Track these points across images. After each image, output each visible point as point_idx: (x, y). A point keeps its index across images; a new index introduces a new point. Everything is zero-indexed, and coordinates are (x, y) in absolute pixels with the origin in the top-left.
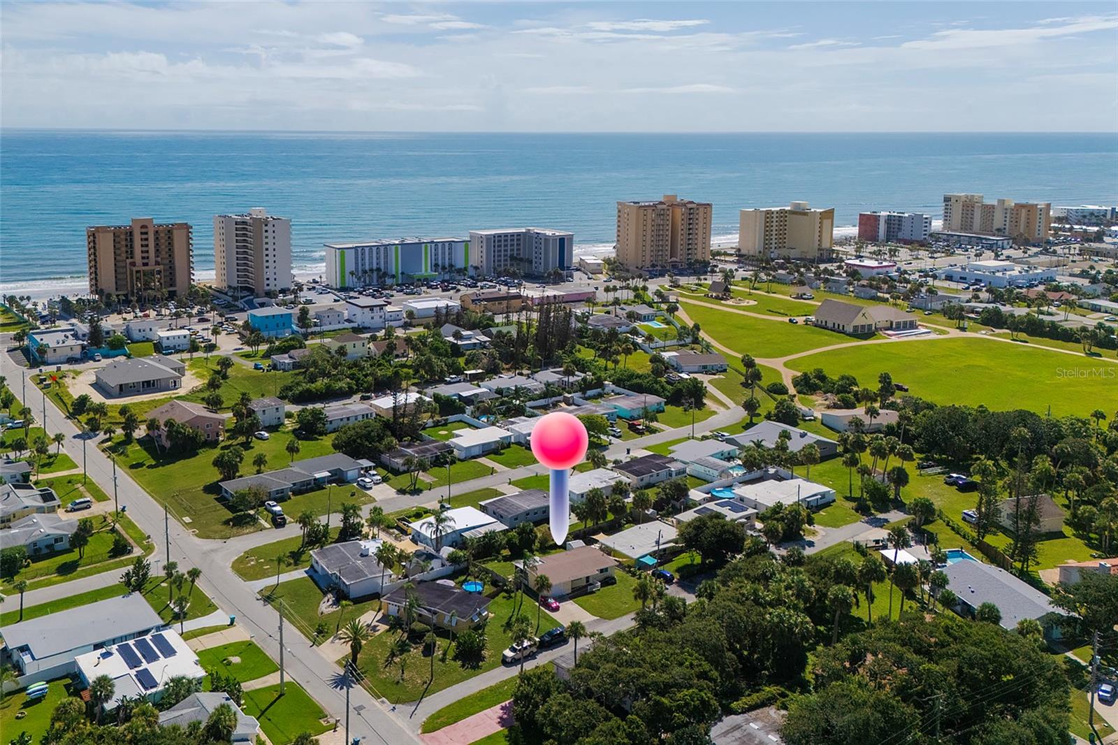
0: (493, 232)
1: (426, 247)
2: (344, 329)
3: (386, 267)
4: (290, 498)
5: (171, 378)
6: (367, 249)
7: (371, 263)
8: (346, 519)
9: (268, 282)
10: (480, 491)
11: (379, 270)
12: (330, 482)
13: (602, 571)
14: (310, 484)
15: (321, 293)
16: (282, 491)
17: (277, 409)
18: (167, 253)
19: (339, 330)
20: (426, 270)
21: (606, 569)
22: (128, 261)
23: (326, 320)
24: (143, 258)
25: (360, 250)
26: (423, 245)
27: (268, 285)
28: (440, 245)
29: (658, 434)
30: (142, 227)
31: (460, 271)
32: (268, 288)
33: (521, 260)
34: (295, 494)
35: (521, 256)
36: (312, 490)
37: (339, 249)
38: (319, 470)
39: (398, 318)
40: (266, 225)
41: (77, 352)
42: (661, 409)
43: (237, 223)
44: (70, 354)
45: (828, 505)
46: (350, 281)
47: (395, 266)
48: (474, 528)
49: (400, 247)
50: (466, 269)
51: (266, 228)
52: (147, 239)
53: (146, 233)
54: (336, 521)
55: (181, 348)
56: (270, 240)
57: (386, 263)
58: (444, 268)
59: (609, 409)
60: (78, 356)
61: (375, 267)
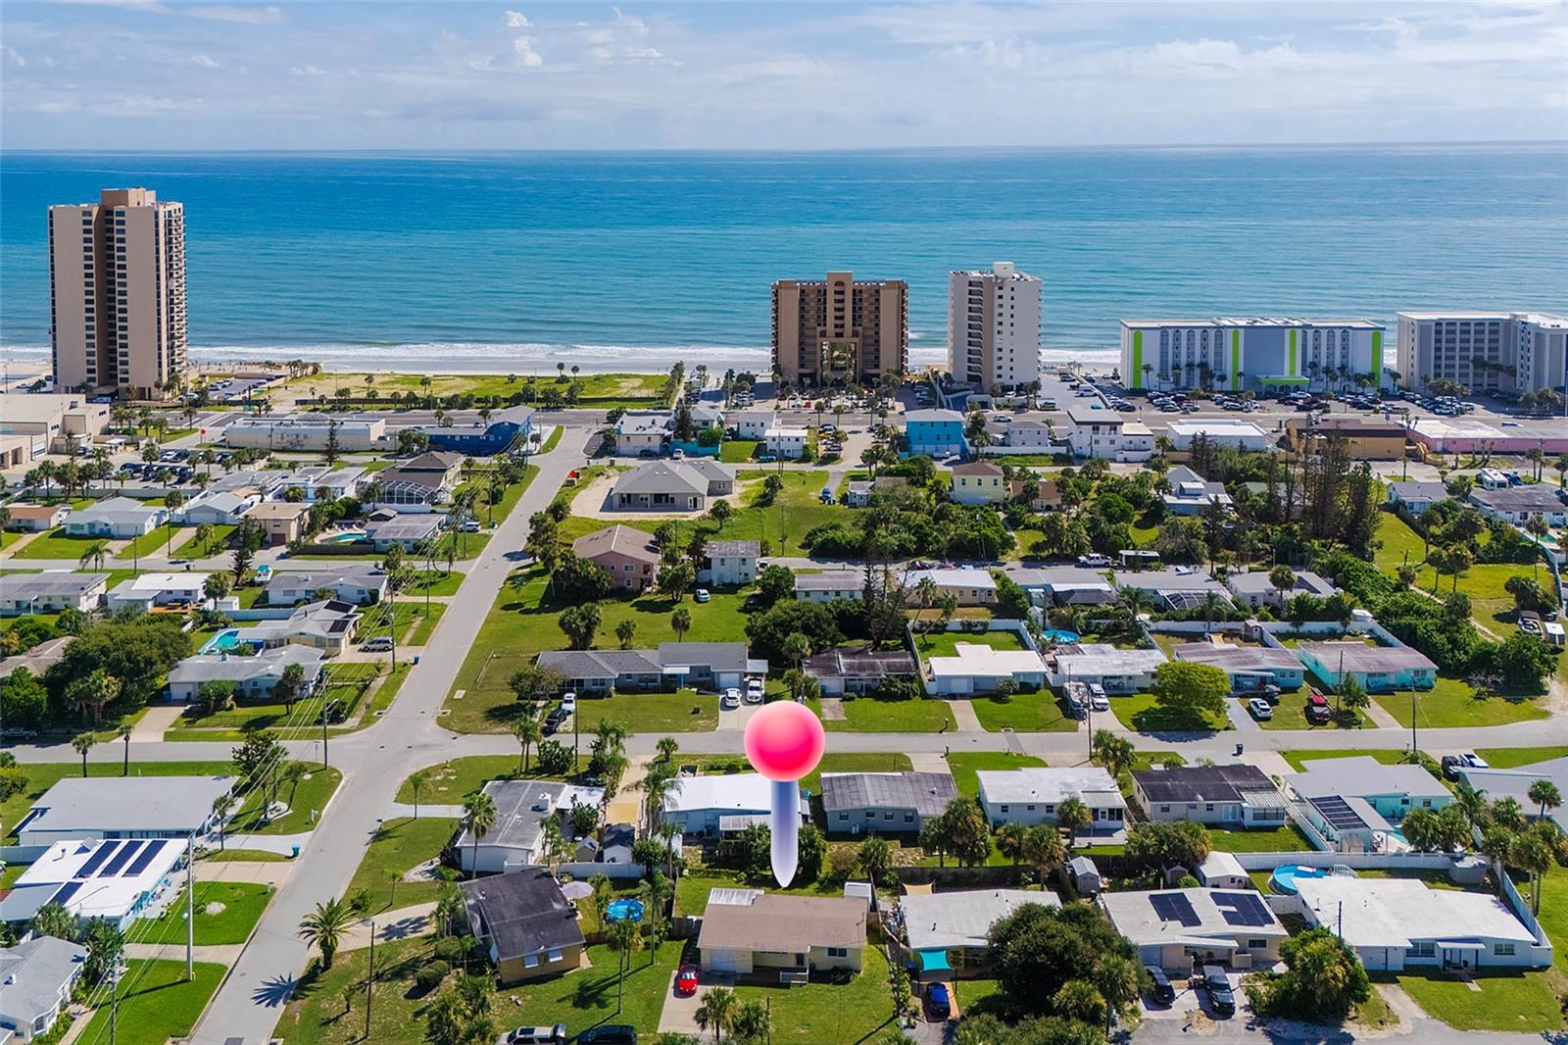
0: (1434, 316)
1: (1293, 335)
2: (1042, 454)
3: (1219, 363)
4: (610, 696)
5: (689, 494)
6: (1184, 332)
7: (1190, 354)
8: (598, 747)
9: (999, 372)
10: (874, 754)
11: (1203, 365)
12: (692, 684)
13: (832, 952)
14: (655, 681)
15: (1082, 395)
16: (603, 682)
17: (744, 560)
18: (871, 321)
19: (1033, 455)
20: (1292, 372)
21: (843, 952)
22: (819, 329)
23: (1015, 437)
24: (836, 326)
25: (1171, 332)
26: (1287, 331)
27: (999, 376)
28: (1324, 333)
29: (1354, 731)
30: (838, 284)
31: (1359, 379)
32: (1000, 380)
33: (1498, 367)
34: (619, 690)
35: (1501, 361)
36: (655, 691)
37: (1132, 329)
38: (678, 662)
39: (1144, 447)
40: (1001, 288)
41: (656, 444)
42: (1425, 683)
43: (971, 284)
44: (647, 445)
45: (1516, 972)
46: (1151, 380)
47: (1233, 359)
48: (750, 812)
49: (1242, 331)
50: (1371, 377)
51: (1001, 292)
52: (842, 301)
53: (842, 293)
54: (585, 746)
55: (790, 455)
56: (1006, 311)
57: (1219, 354)
58: (1327, 370)
59: (1292, 662)
60: (657, 450)
61: (1197, 359)
